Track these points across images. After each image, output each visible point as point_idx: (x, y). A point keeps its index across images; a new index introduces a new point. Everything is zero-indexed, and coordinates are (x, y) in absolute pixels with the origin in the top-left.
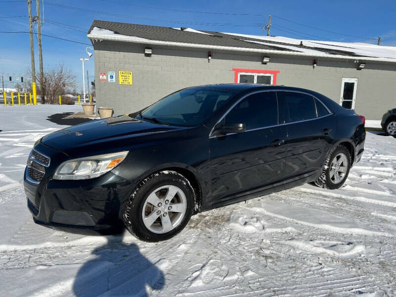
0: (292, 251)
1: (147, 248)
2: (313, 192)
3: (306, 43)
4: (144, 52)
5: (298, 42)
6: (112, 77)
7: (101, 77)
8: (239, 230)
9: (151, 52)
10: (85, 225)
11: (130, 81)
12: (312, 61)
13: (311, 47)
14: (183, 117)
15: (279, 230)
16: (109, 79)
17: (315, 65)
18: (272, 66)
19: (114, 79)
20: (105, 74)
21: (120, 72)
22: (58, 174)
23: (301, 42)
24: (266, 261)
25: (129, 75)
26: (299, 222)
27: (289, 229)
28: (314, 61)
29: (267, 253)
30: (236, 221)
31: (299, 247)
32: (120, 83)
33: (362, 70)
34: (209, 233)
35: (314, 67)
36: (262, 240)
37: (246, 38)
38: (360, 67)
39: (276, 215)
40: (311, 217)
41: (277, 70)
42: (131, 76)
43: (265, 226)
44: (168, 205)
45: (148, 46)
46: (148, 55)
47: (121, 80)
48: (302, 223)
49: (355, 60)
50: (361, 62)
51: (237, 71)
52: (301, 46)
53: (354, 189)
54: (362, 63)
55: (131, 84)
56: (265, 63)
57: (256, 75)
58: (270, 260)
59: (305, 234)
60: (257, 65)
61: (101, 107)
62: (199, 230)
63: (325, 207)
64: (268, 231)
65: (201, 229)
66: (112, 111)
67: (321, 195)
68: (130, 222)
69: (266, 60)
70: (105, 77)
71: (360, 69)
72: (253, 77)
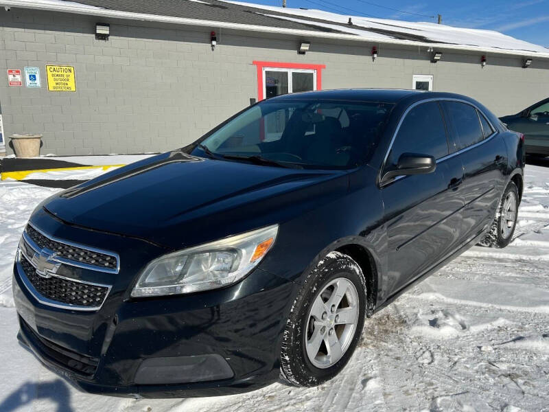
0: (535, 358)
1: (314, 399)
2: (479, 256)
3: (356, 20)
4: (94, 32)
5: (345, 20)
6: (33, 77)
7: (11, 77)
8: (433, 337)
9: (107, 32)
10: (213, 379)
11: (72, 85)
12: (370, 50)
13: (366, 27)
14: (261, 148)
15: (489, 326)
16: (28, 81)
17: (375, 56)
18: (313, 57)
19: (38, 81)
20: (18, 72)
21: (48, 67)
22: (141, 286)
23: (350, 19)
24: (516, 383)
25: (68, 73)
26: (503, 307)
27: (501, 322)
28: (374, 49)
29: (504, 368)
30: (417, 321)
31: (539, 349)
32: (51, 89)
33: (438, 62)
34: (391, 350)
35: (374, 58)
36: (480, 347)
37: (265, 11)
38: (435, 58)
39: (463, 302)
40: (515, 297)
41: (321, 63)
42: (72, 75)
43: (466, 324)
44: (335, 315)
45: (102, 21)
46: (103, 37)
47: (52, 84)
48: (508, 308)
49: (427, 48)
50: (437, 51)
51: (260, 65)
52: (350, 25)
53: (526, 244)
54: (437, 53)
55: (73, 89)
56: (303, 53)
57: (290, 72)
58: (520, 381)
59: (527, 326)
60: (290, 55)
61: (15, 136)
62: (370, 347)
63: (515, 278)
64: (474, 329)
65: (374, 346)
66: (39, 140)
67: (492, 259)
68: (287, 358)
69: (304, 47)
70: (18, 78)
71: (435, 61)
72: (286, 73)
